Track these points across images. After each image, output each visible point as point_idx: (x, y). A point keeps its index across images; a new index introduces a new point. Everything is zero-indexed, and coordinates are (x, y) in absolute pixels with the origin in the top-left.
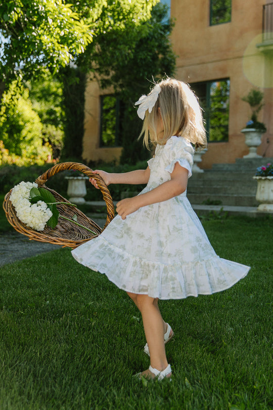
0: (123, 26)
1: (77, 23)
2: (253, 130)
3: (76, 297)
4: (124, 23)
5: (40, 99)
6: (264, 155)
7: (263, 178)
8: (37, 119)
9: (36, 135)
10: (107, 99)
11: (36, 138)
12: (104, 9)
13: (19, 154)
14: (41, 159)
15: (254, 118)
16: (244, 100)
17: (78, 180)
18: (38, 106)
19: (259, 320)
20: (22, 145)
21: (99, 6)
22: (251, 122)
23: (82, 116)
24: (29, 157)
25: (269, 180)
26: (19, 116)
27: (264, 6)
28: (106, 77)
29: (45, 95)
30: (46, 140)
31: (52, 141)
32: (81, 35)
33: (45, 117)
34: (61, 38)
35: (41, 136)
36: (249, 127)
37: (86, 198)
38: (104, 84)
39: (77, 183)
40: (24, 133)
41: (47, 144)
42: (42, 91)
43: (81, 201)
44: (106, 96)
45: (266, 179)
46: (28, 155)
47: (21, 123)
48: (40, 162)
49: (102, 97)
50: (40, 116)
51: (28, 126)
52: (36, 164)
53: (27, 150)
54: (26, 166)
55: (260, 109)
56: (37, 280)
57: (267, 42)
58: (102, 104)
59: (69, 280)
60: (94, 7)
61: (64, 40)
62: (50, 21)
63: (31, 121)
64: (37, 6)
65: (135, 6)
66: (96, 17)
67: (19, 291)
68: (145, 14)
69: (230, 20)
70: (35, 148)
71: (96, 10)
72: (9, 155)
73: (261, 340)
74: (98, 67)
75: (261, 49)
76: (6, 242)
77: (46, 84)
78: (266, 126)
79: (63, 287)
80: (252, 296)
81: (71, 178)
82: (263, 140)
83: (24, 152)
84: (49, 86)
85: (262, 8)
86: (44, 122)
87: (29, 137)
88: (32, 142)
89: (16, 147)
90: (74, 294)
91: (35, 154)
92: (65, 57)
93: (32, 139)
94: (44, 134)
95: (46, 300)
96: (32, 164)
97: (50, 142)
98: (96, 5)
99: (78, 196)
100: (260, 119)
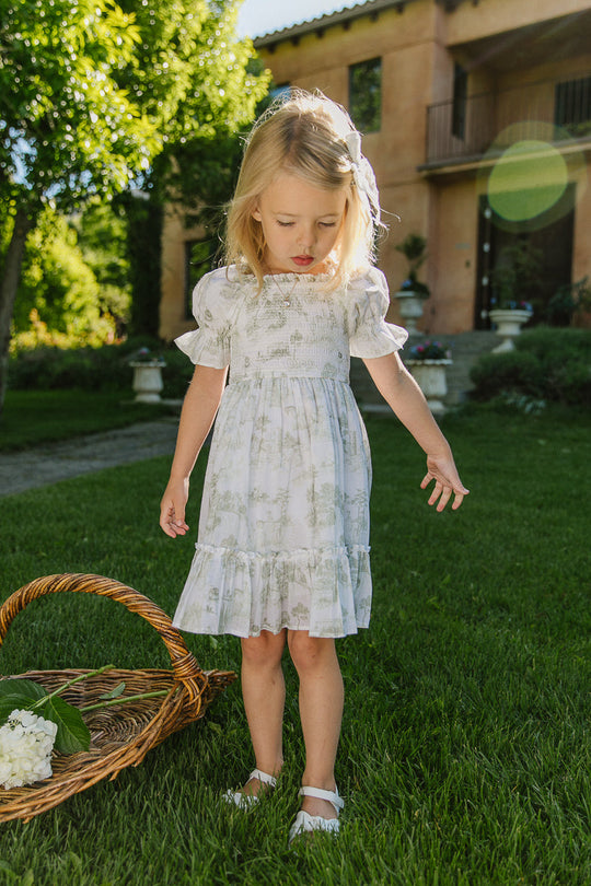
0: (212, 132)
1: (138, 121)
2: (410, 294)
3: (129, 532)
4: (214, 127)
5: (95, 246)
6: (427, 332)
7: (419, 363)
8: (90, 277)
9: (88, 302)
10: (196, 248)
11: (89, 306)
12: (181, 104)
13: (63, 331)
14: (98, 337)
15: (412, 277)
16: (398, 248)
17: (150, 367)
18: (93, 257)
19: (391, 558)
20: (68, 317)
21: (173, 98)
22: (408, 283)
23: (158, 272)
24: (80, 336)
25: (428, 366)
26: (61, 272)
27: (429, 109)
28: (192, 212)
29: (103, 241)
30: (105, 309)
31: (115, 310)
32: (143, 140)
33: (105, 274)
34: (114, 145)
35: (97, 302)
36: (405, 289)
37: (163, 394)
38: (190, 222)
39: (147, 373)
40: (70, 298)
41: (107, 315)
42: (100, 234)
43: (155, 398)
44: (194, 242)
45: (423, 365)
46: (78, 332)
47: (65, 283)
48: (95, 343)
49: (189, 244)
50: (96, 272)
51: (76, 288)
52: (89, 346)
53: (75, 324)
54: (74, 348)
55: (420, 263)
56: (73, 509)
57: (432, 163)
58: (190, 255)
59: (122, 509)
60: (164, 99)
61: (118, 149)
62: (94, 117)
63: (81, 279)
64: (73, 93)
65: (229, 101)
66: (168, 116)
67: (44, 526)
68: (245, 113)
69: (378, 129)
70: (89, 322)
71: (167, 105)
72: (49, 331)
73: (390, 583)
74: (180, 195)
75: (425, 173)
76: (35, 459)
77: (104, 224)
78: (431, 289)
79: (110, 519)
80: (386, 527)
81: (139, 364)
82: (425, 310)
83: (70, 328)
84: (110, 228)
85: (424, 110)
86: (102, 282)
87: (77, 305)
88: (83, 313)
89: (59, 320)
90: (126, 528)
91: (88, 331)
92: (121, 175)
93: (82, 308)
94: (102, 300)
95: (83, 537)
96: (84, 346)
97: (110, 311)
98: (169, 97)
99: (150, 392)
100: (422, 278)
